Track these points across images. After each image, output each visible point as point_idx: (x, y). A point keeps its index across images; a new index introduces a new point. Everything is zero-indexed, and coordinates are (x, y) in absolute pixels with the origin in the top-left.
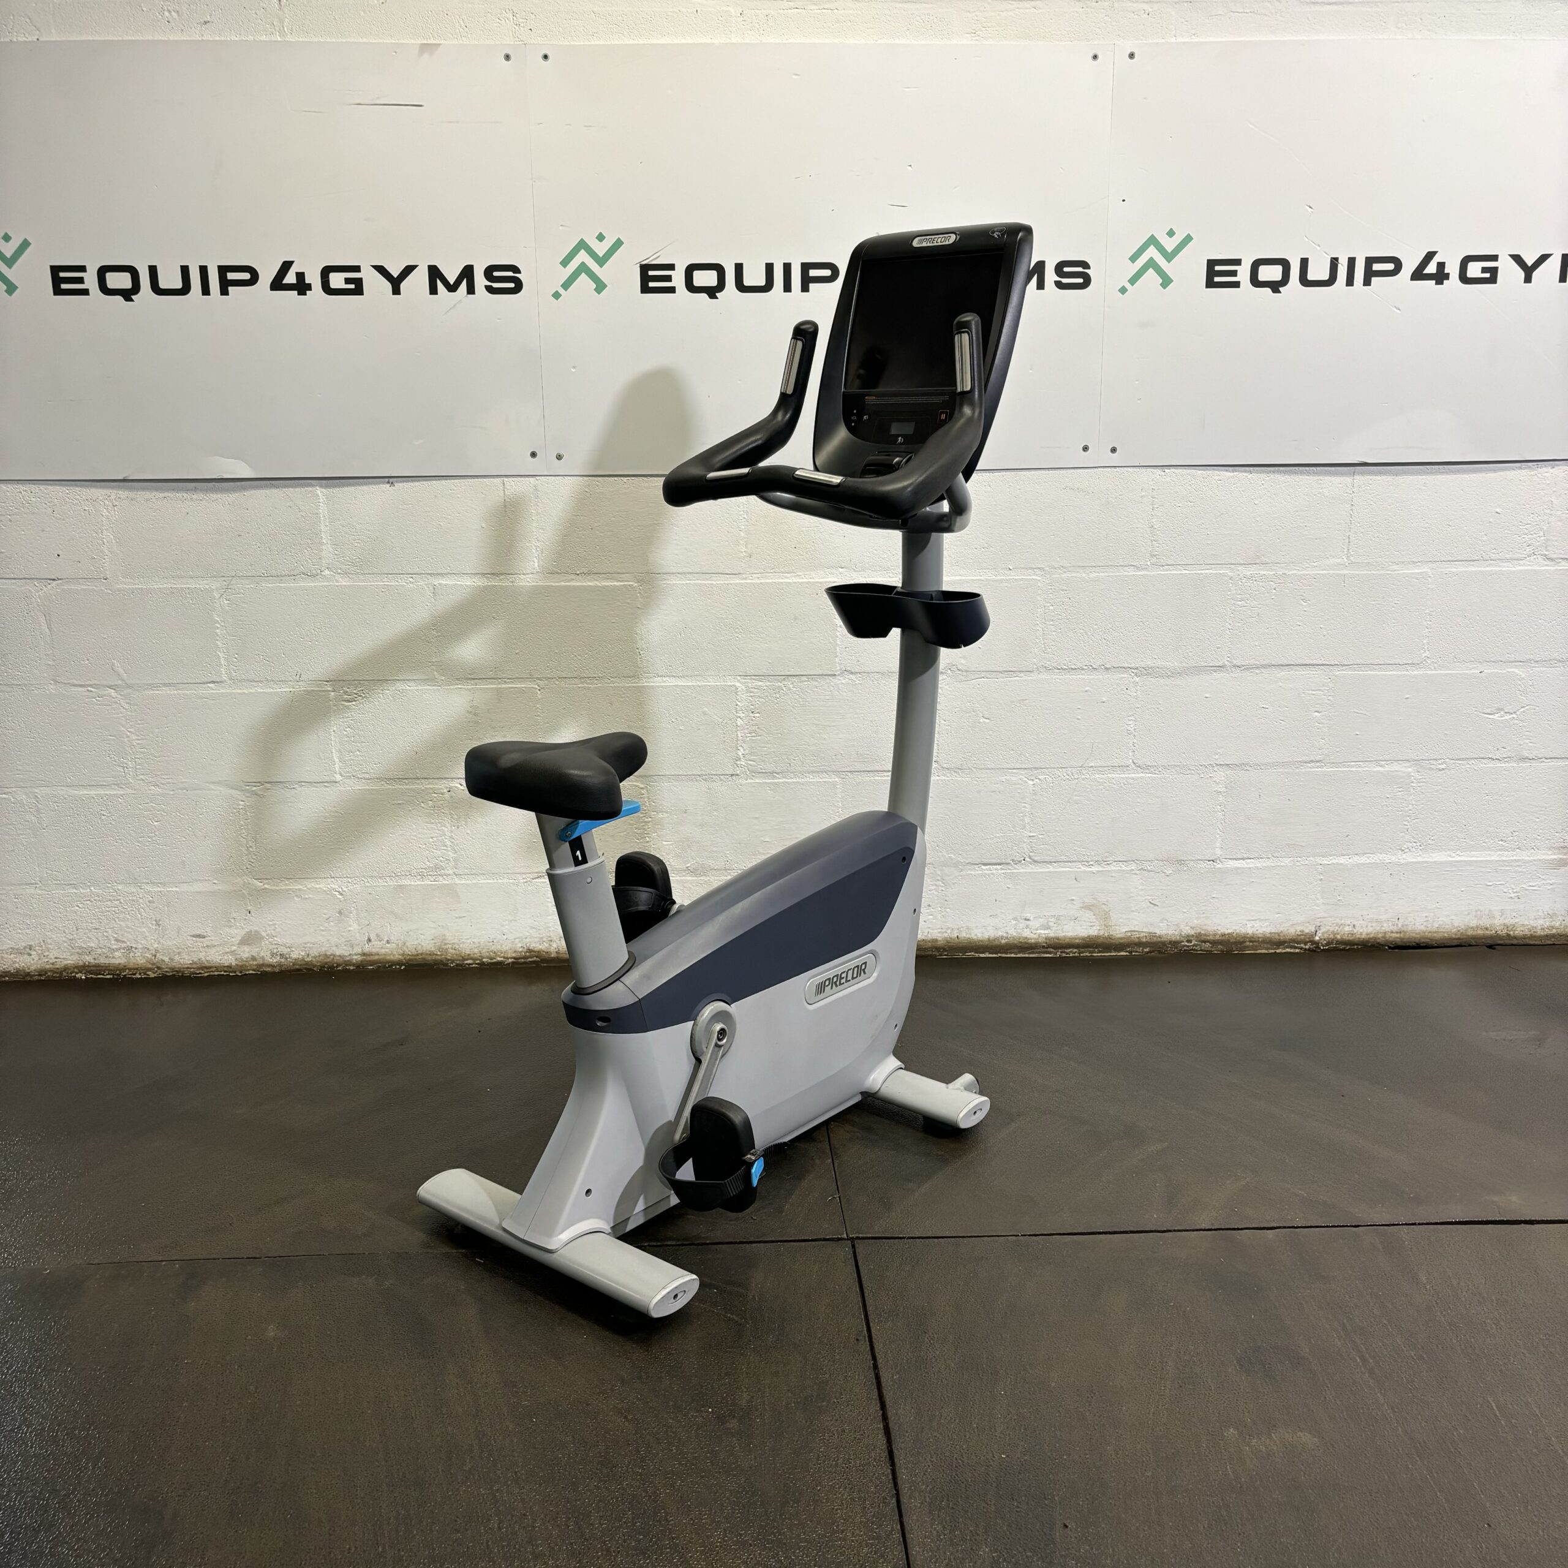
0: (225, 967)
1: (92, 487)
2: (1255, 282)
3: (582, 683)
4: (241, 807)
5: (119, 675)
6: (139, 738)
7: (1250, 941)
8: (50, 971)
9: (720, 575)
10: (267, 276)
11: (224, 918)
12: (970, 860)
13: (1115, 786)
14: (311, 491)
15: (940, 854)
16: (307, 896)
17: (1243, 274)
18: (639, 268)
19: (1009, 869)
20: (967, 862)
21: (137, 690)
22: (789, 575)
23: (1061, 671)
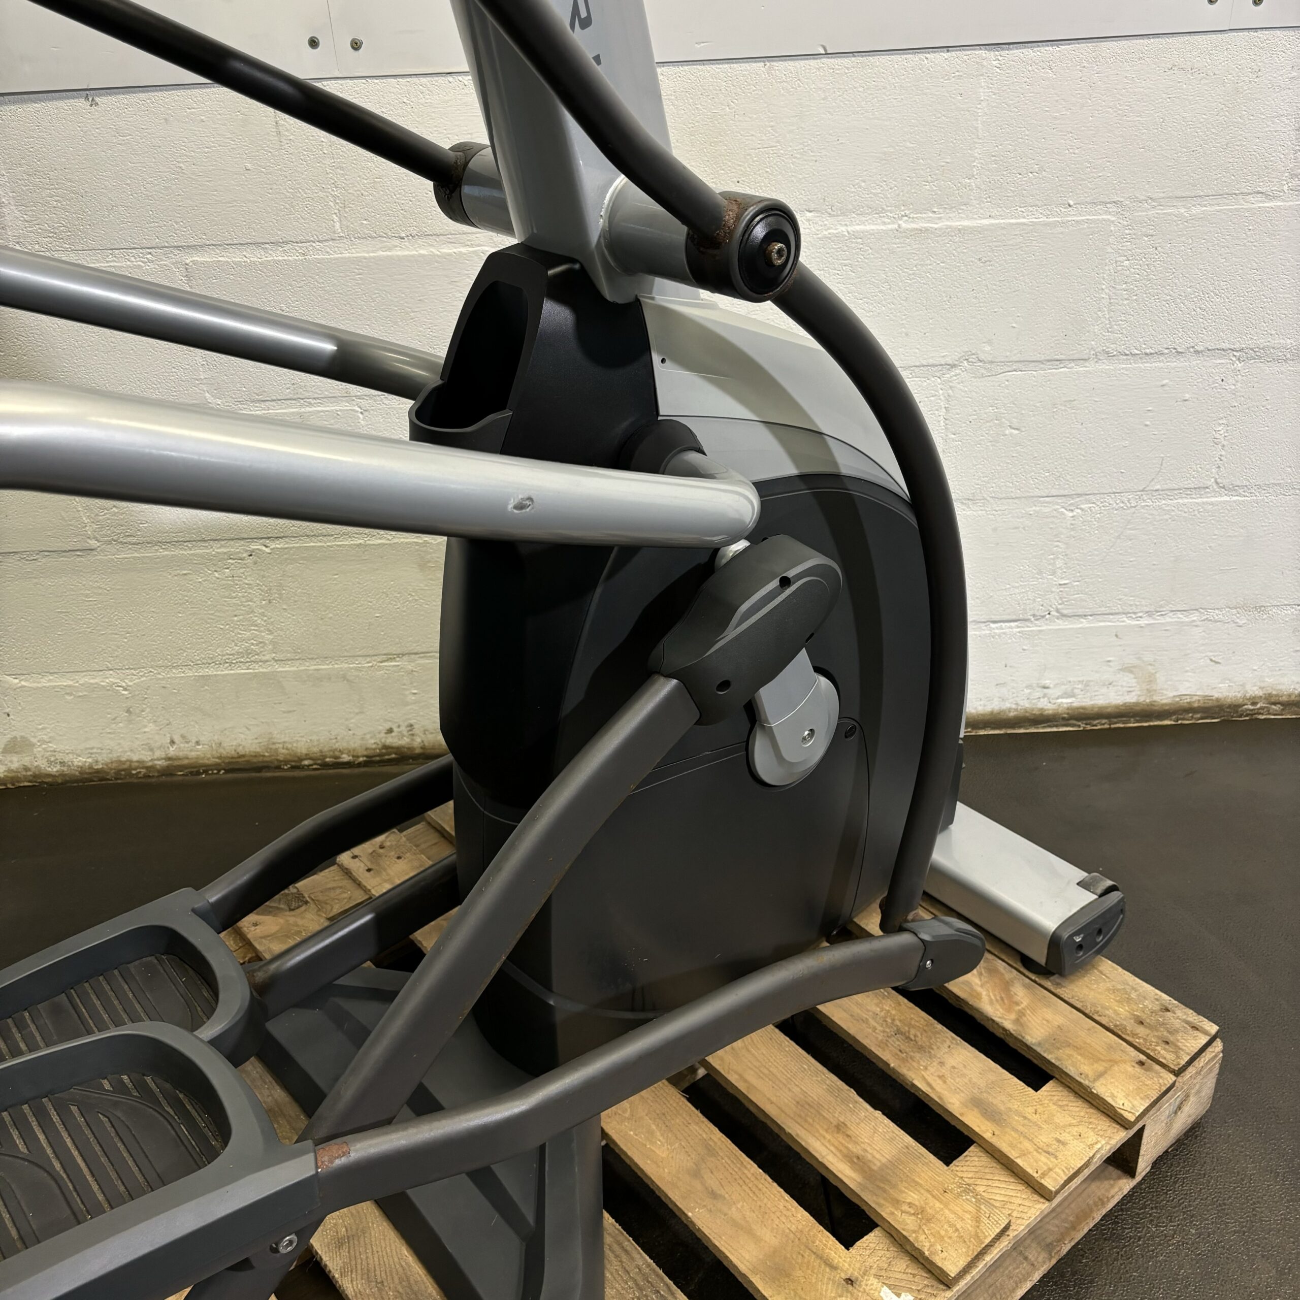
13: (1186, 515)
16: (81, 694)
19: (1028, 626)
23: (1129, 357)
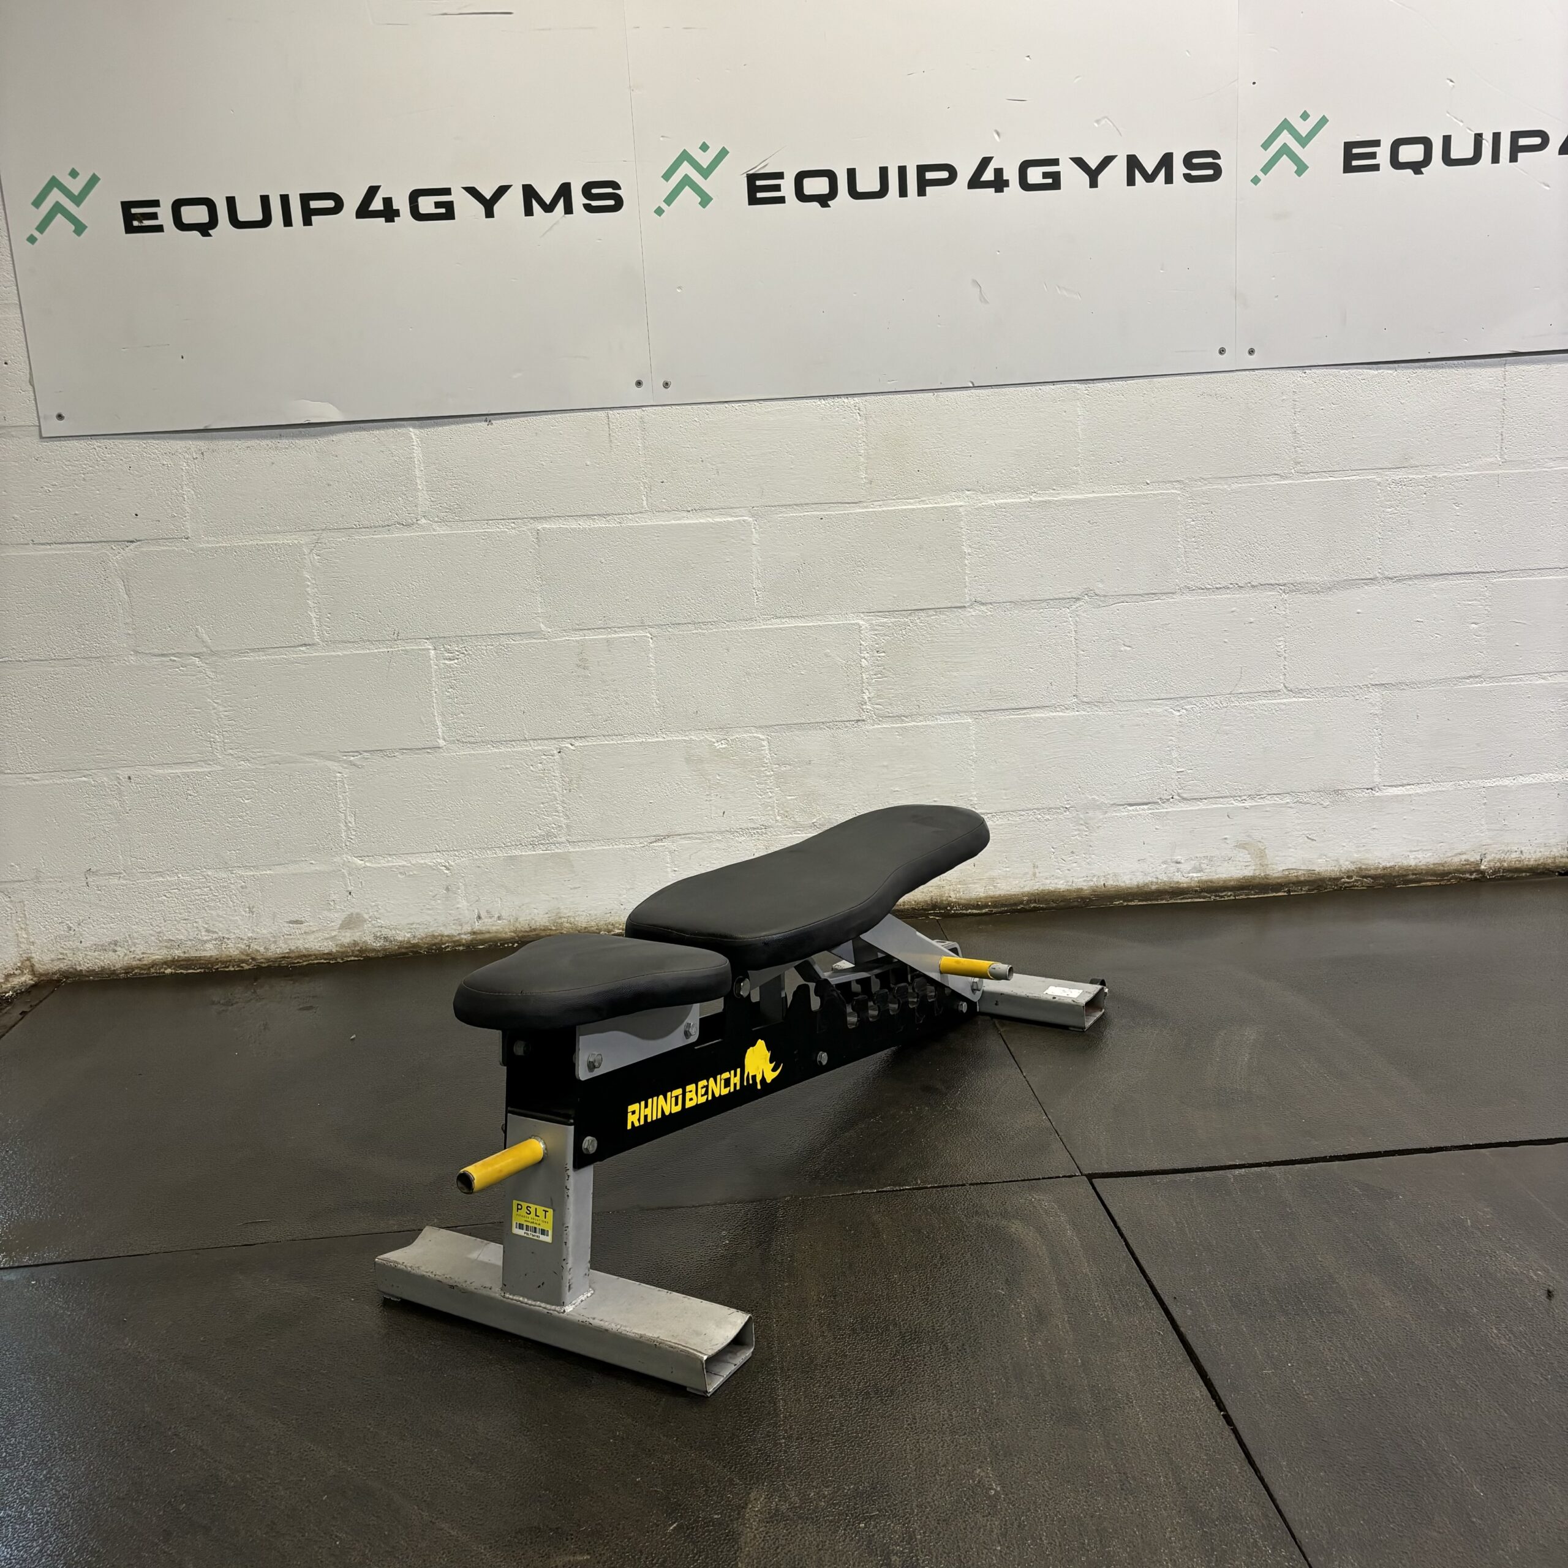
0: (325, 954)
1: (170, 438)
2: (1396, 164)
3: (696, 629)
4: (338, 779)
5: (203, 641)
6: (226, 709)
7: (1413, 874)
8: (137, 968)
9: (840, 505)
10: (352, 202)
11: (323, 901)
12: (1115, 801)
13: (1266, 713)
14: (403, 434)
15: (1082, 796)
16: (411, 873)
17: (1383, 155)
18: (746, 179)
19: (1157, 809)
20: (1112, 803)
21: (224, 658)
22: (911, 501)
23: (1205, 591)
